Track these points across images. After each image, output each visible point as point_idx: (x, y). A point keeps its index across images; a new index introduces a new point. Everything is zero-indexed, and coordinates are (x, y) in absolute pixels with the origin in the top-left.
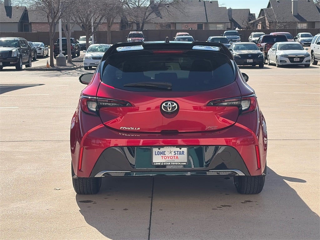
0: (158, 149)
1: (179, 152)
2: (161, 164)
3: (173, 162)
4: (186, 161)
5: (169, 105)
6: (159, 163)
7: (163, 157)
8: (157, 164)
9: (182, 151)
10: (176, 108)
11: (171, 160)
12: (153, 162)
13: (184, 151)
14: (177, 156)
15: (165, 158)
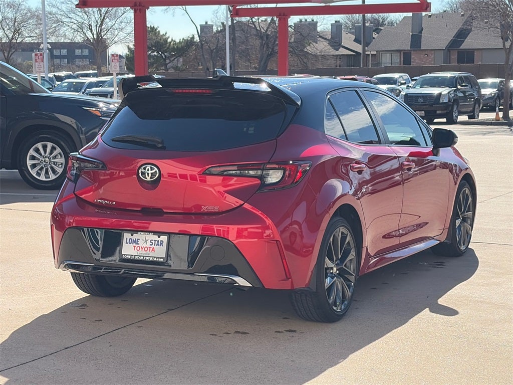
0: (130, 234)
1: (156, 242)
2: (131, 257)
3: (146, 256)
4: (164, 257)
5: (148, 170)
6: (129, 255)
7: (136, 248)
8: (126, 257)
9: (161, 241)
10: (158, 175)
11: (145, 252)
12: (122, 253)
13: (163, 241)
14: (153, 248)
15: (138, 248)
